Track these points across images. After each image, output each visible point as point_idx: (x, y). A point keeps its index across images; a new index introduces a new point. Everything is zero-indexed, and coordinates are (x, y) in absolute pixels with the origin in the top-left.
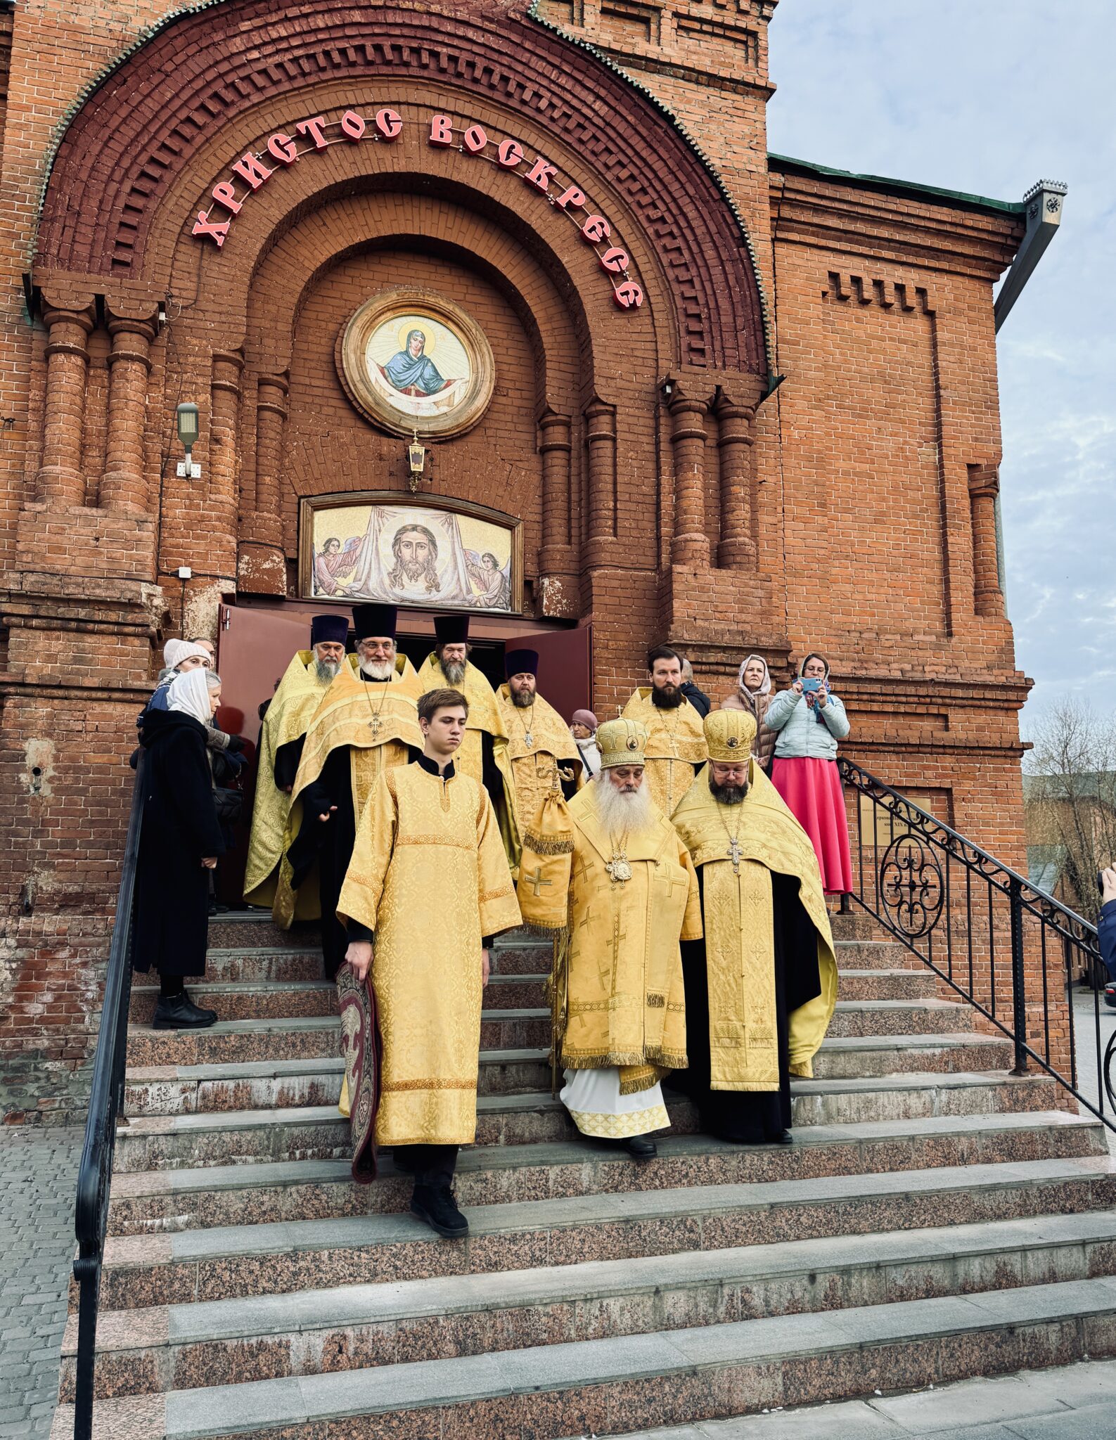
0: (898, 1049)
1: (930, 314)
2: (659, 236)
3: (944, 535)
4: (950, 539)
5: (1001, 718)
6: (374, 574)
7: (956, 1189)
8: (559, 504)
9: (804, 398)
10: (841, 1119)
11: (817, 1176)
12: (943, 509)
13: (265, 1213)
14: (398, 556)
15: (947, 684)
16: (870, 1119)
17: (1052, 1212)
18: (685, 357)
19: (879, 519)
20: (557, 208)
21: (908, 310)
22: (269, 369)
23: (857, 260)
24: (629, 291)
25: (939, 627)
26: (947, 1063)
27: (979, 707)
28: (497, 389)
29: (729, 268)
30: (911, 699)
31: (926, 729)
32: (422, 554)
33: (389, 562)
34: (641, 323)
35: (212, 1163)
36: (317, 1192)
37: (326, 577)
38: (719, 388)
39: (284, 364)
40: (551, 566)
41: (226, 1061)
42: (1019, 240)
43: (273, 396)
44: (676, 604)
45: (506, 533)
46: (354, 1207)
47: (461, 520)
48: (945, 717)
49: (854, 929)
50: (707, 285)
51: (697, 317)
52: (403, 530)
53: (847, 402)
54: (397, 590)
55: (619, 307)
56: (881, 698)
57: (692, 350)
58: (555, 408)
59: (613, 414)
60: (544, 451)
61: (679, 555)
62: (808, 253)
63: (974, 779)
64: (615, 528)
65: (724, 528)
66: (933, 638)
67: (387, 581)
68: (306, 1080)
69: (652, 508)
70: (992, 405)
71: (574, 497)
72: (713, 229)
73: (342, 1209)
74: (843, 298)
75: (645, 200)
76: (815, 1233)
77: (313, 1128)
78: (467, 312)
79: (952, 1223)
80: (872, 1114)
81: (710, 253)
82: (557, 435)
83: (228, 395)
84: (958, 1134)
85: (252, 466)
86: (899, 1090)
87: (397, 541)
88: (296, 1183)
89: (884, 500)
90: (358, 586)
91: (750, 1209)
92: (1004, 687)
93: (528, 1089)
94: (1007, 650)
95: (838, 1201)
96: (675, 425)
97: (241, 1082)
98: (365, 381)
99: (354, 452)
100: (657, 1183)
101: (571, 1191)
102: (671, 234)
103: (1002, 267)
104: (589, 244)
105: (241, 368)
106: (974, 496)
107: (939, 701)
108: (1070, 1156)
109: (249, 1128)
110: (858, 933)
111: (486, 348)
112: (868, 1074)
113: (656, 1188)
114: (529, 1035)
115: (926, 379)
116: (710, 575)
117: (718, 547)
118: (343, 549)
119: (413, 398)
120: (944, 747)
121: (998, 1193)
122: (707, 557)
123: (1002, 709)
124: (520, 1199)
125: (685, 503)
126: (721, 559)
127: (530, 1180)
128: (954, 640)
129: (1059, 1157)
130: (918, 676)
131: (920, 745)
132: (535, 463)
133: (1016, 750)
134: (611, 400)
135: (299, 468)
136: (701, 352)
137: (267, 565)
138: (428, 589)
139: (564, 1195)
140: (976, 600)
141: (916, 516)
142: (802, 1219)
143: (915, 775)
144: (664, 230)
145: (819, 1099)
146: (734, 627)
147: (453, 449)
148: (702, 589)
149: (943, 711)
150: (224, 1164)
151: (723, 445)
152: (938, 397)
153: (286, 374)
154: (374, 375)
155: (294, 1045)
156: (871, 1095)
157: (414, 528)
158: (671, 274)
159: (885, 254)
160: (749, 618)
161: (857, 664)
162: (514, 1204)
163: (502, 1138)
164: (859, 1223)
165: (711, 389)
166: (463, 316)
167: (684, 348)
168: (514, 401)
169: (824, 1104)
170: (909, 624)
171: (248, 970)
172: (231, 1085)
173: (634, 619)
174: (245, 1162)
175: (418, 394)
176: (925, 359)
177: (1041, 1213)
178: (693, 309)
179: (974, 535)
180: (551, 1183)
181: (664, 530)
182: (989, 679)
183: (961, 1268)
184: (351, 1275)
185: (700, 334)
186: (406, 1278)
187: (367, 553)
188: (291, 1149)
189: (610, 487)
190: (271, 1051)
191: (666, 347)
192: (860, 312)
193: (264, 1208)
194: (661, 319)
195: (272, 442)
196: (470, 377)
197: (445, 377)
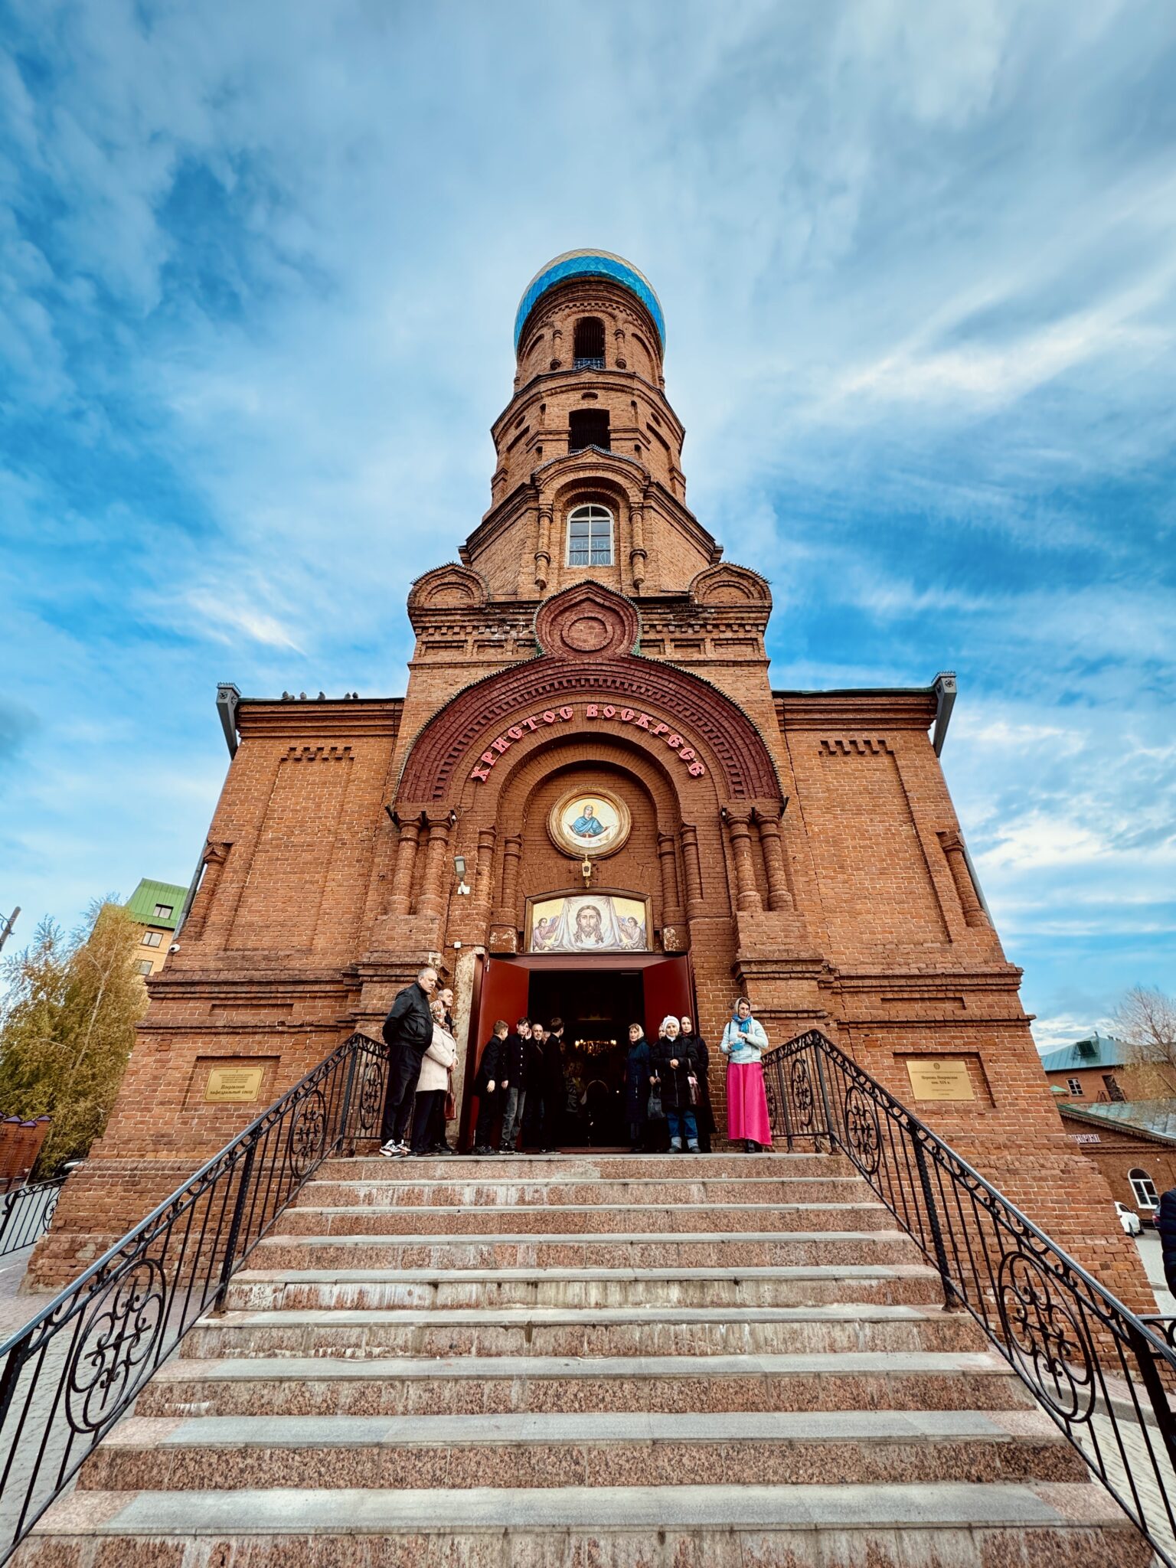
0: (836, 1280)
1: (891, 753)
2: (710, 739)
3: (931, 877)
4: (935, 880)
5: (1005, 997)
6: (566, 936)
7: (843, 1439)
8: (670, 884)
9: (818, 808)
10: (769, 1349)
11: (726, 1410)
12: (926, 862)
13: (263, 1405)
14: (579, 924)
15: (955, 976)
16: (797, 1351)
17: (956, 1479)
18: (733, 796)
19: (883, 872)
20: (654, 735)
21: (875, 753)
22: (509, 835)
23: (837, 733)
24: (697, 768)
25: (941, 937)
26: (885, 1295)
27: (986, 990)
28: (632, 828)
29: (751, 747)
30: (931, 988)
31: (946, 1010)
32: (593, 921)
33: (574, 928)
34: (706, 782)
35: (261, 1355)
36: (303, 1389)
37: (539, 940)
38: (753, 809)
39: (518, 832)
40: (668, 921)
41: (325, 1268)
42: (936, 705)
43: (513, 848)
44: (741, 936)
45: (641, 905)
46: (328, 1406)
47: (614, 899)
48: (961, 999)
49: (839, 1168)
50: (741, 758)
51: (737, 775)
52: (582, 909)
53: (847, 807)
54: (579, 944)
55: (692, 777)
56: (908, 989)
57: (736, 792)
58: (664, 833)
59: (694, 831)
60: (661, 856)
61: (741, 906)
62: (806, 734)
63: (995, 1044)
64: (702, 894)
65: (769, 887)
66: (939, 945)
67: (573, 940)
68: (356, 1287)
69: (724, 880)
70: (945, 797)
71: (679, 879)
72: (740, 730)
73: (319, 1408)
74: (833, 753)
75: (701, 723)
76: (698, 1478)
77: (334, 1330)
78: (615, 792)
79: (843, 1481)
80: (799, 1345)
81: (739, 742)
82: (666, 847)
83: (486, 850)
84: (865, 1374)
85: (500, 885)
86: (823, 1322)
87: (579, 915)
88: (290, 1379)
89: (884, 860)
90: (557, 943)
91: (634, 1444)
92: (1000, 975)
93: (518, 1305)
94: (996, 948)
95: (720, 1442)
96: (730, 833)
97: (313, 1285)
98: (561, 834)
99: (555, 871)
100: (577, 1405)
101: (502, 1407)
102: (717, 737)
103: (930, 722)
104: (673, 749)
105: (495, 837)
106: (947, 852)
107: (953, 988)
108: (992, 1408)
109: (290, 1327)
110: (843, 1170)
111: (625, 807)
112: (810, 1303)
113: (575, 1411)
114: (538, 1257)
115: (895, 787)
116: (761, 915)
117: (768, 899)
118: (548, 924)
119: (587, 839)
120: (963, 1021)
121: (891, 1448)
122: (760, 905)
123: (1004, 991)
124: (459, 1412)
125: (741, 875)
126: (769, 905)
127: (468, 1394)
128: (954, 945)
129: (979, 1408)
130: (931, 971)
131: (945, 1021)
132: (657, 864)
133: (1024, 1022)
134: (693, 824)
135: (526, 882)
136: (742, 792)
137: (505, 937)
138: (597, 942)
139: (495, 1411)
140: (965, 917)
141: (909, 868)
142: (685, 1460)
143: (947, 1043)
144: (712, 735)
145: (747, 1327)
146: (782, 947)
147: (609, 862)
148: (758, 925)
149: (958, 995)
150: (269, 1356)
151: (762, 839)
152: (906, 797)
153: (519, 836)
154: (566, 830)
155: (371, 1258)
156: (796, 1326)
157: (588, 907)
158: (719, 756)
159: (853, 726)
160: (793, 941)
161: (885, 967)
162: (454, 1416)
163: (474, 1350)
164: (743, 1471)
165: (749, 810)
166: (612, 794)
167: (732, 791)
168: (643, 833)
169: (752, 1333)
170: (920, 937)
172: (306, 1287)
173: (718, 948)
174: (284, 1356)
175: (590, 836)
176: (891, 776)
177: (944, 1479)
178: (734, 771)
179: (953, 875)
180: (485, 1398)
181: (732, 892)
182: (987, 970)
183: (826, 1542)
184: (284, 1478)
185: (740, 783)
186: (327, 1486)
187: (562, 925)
188: (317, 1346)
189: (697, 871)
190: (355, 1262)
191: (721, 793)
192: (846, 759)
193: (263, 1401)
194: (717, 779)
195: (512, 870)
196: (617, 824)
197: (604, 826)
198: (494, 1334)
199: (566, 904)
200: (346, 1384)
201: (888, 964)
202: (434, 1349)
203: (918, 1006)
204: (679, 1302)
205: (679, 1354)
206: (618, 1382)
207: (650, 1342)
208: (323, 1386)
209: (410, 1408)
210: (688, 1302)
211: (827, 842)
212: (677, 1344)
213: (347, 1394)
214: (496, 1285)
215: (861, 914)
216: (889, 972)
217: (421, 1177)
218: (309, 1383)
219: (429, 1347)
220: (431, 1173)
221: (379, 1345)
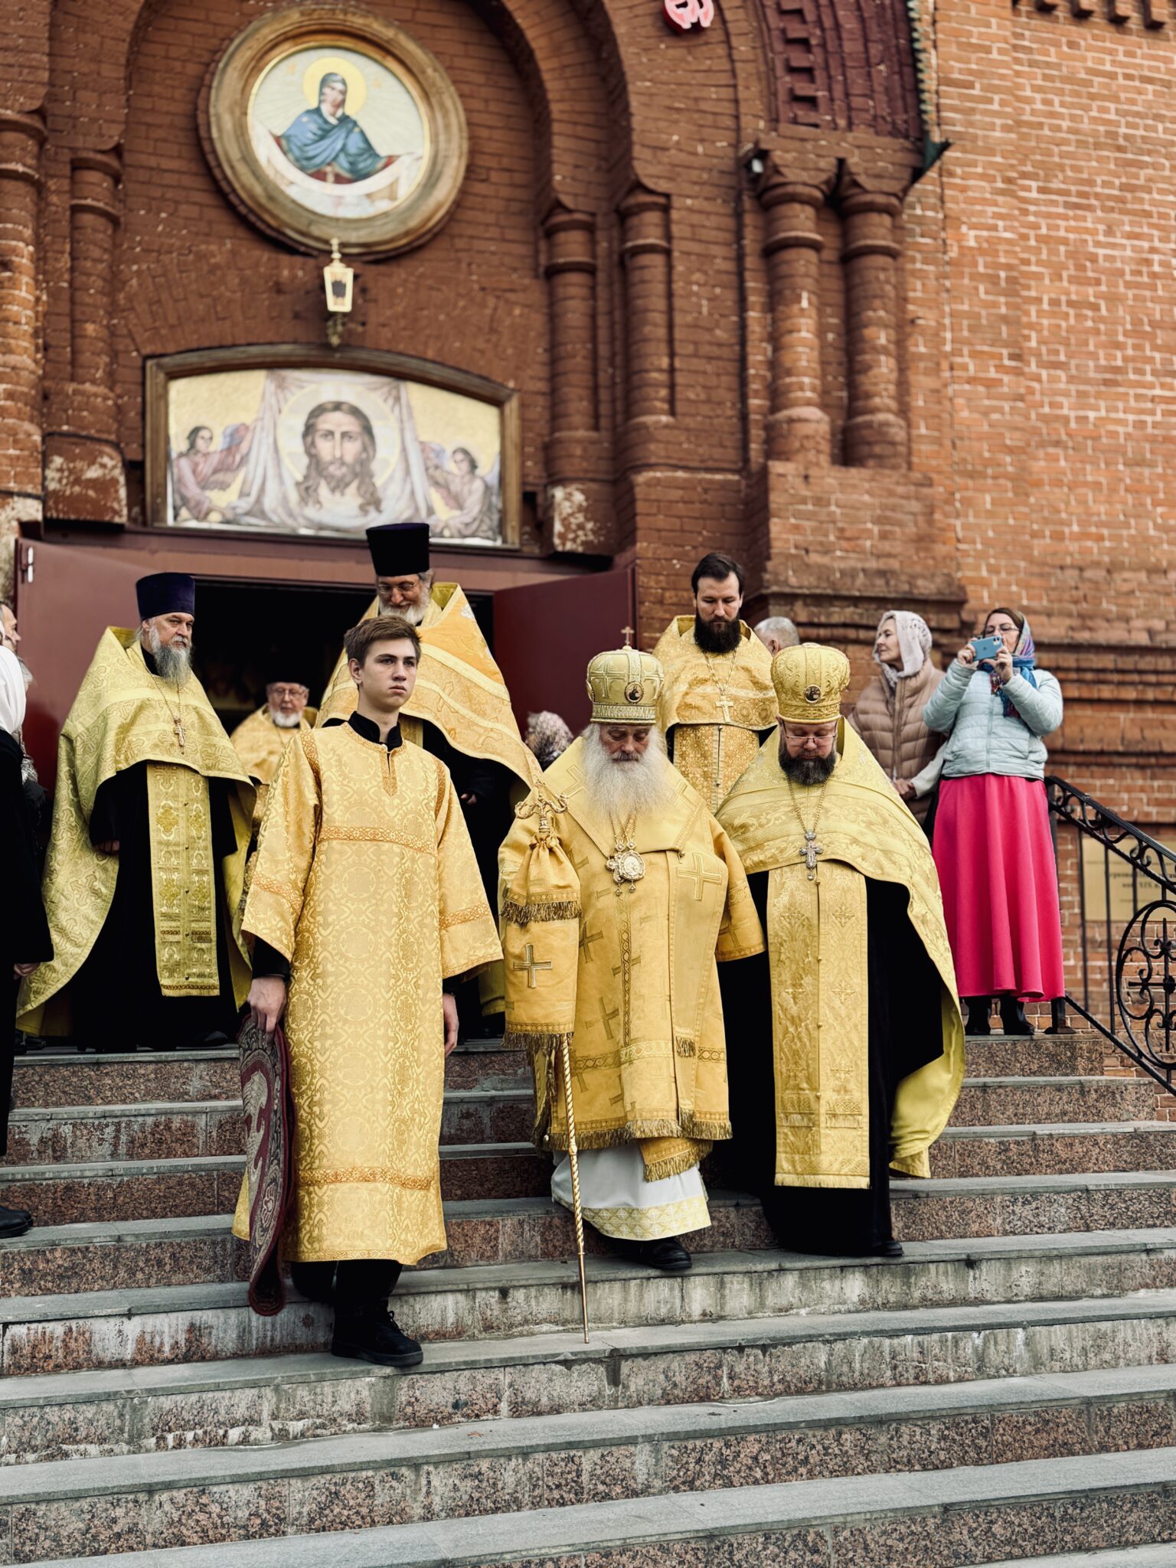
0: (1148, 1251)
6: (272, 487)
8: (577, 362)
9: (983, 177)
10: (1057, 1365)
11: (1019, 1458)
13: (118, 1536)
14: (310, 451)
16: (1103, 1365)
18: (786, 111)
21: (1154, 26)
22: (87, 144)
28: (470, 169)
30: (1165, 678)
32: (351, 450)
33: (296, 466)
34: (709, 55)
35: (30, 1457)
36: (204, 1500)
37: (192, 490)
38: (841, 162)
39: (113, 135)
40: (567, 468)
41: (47, 1291)
43: (96, 189)
44: (776, 526)
45: (487, 415)
46: (264, 1523)
47: (414, 393)
49: (1073, 1058)
51: (804, 43)
52: (319, 411)
53: (1055, 185)
54: (311, 512)
55: (672, 29)
56: (1116, 677)
57: (796, 99)
58: (567, 200)
59: (666, 209)
60: (552, 273)
61: (779, 445)
64: (671, 400)
65: (853, 397)
67: (294, 496)
68: (181, 1320)
69: (733, 367)
71: (604, 350)
73: (245, 1527)
74: (1046, 9)
76: (1016, 1551)
77: (194, 1398)
78: (418, 39)
80: (1107, 1356)
82: (572, 247)
83: (20, 187)
85: (64, 307)
86: (1151, 1317)
87: (309, 429)
88: (169, 1486)
89: (1117, 346)
90: (245, 505)
91: (911, 1513)
93: (545, 1327)
95: (1053, 1498)
96: (769, 226)
97: (73, 1324)
98: (249, 159)
99: (233, 280)
100: (758, 1474)
101: (618, 1489)
105: (42, 142)
109: (89, 1400)
110: (1081, 1063)
111: (450, 99)
112: (1098, 1292)
113: (756, 1482)
114: (545, 1241)
116: (831, 477)
117: (844, 431)
118: (218, 444)
119: (330, 188)
122: (825, 446)
124: (535, 1505)
125: (787, 359)
126: (848, 450)
127: (551, 1474)
130: (1175, 639)
132: (536, 293)
134: (663, 186)
135: (142, 308)
136: (811, 102)
137: (93, 473)
138: (363, 509)
139: (607, 1497)
142: (996, 1528)
145: (1020, 1334)
146: (873, 564)
147: (399, 273)
148: (819, 501)
150: (51, 1457)
151: (849, 258)
153: (117, 151)
154: (265, 151)
155: (160, 1263)
156: (1105, 1326)
157: (337, 406)
160: (897, 547)
161: (1076, 622)
162: (526, 1513)
163: (504, 1407)
164: (1088, 1534)
165: (828, 164)
166: (411, 46)
167: (782, 95)
168: (498, 189)
169: (1028, 1343)
170: (1160, 554)
171: (81, 1143)
172: (58, 1329)
174: (84, 1454)
175: (339, 180)
178: (796, 31)
180: (585, 1478)
181: (754, 402)
185: (808, 72)
188: (160, 1431)
189: (662, 332)
190: (122, 1274)
191: (751, 94)
192: (1075, 31)
193: (117, 1529)
194: (743, 48)
195: (96, 265)
196: (425, 150)
197: (382, 150)
198: (544, 1377)
199: (271, 387)
200: (297, 1483)
201: (1082, 616)
202: (422, 1411)
203: (1124, 718)
204: (862, 1302)
205: (899, 1385)
206: (833, 1432)
207: (845, 1369)
208: (247, 1491)
209: (437, 1508)
210: (880, 1301)
211: (994, 280)
212: (895, 1367)
213: (299, 1497)
214: (497, 1294)
215: (1038, 484)
216: (1084, 636)
217: (150, 1095)
218: (215, 1489)
219: (409, 1410)
220: (175, 1085)
221: (301, 1415)
